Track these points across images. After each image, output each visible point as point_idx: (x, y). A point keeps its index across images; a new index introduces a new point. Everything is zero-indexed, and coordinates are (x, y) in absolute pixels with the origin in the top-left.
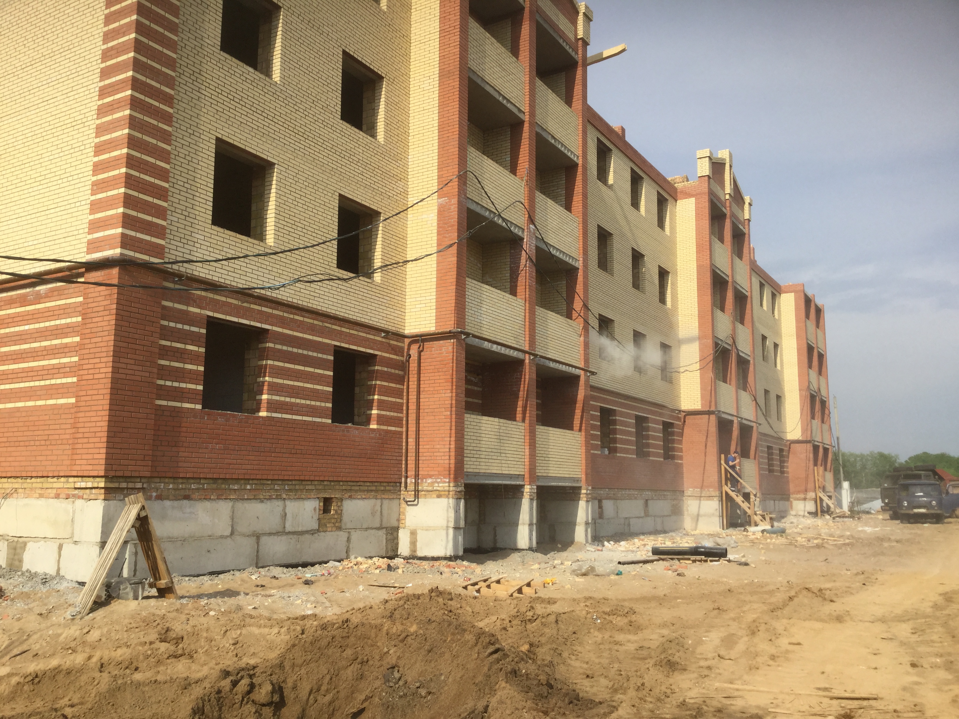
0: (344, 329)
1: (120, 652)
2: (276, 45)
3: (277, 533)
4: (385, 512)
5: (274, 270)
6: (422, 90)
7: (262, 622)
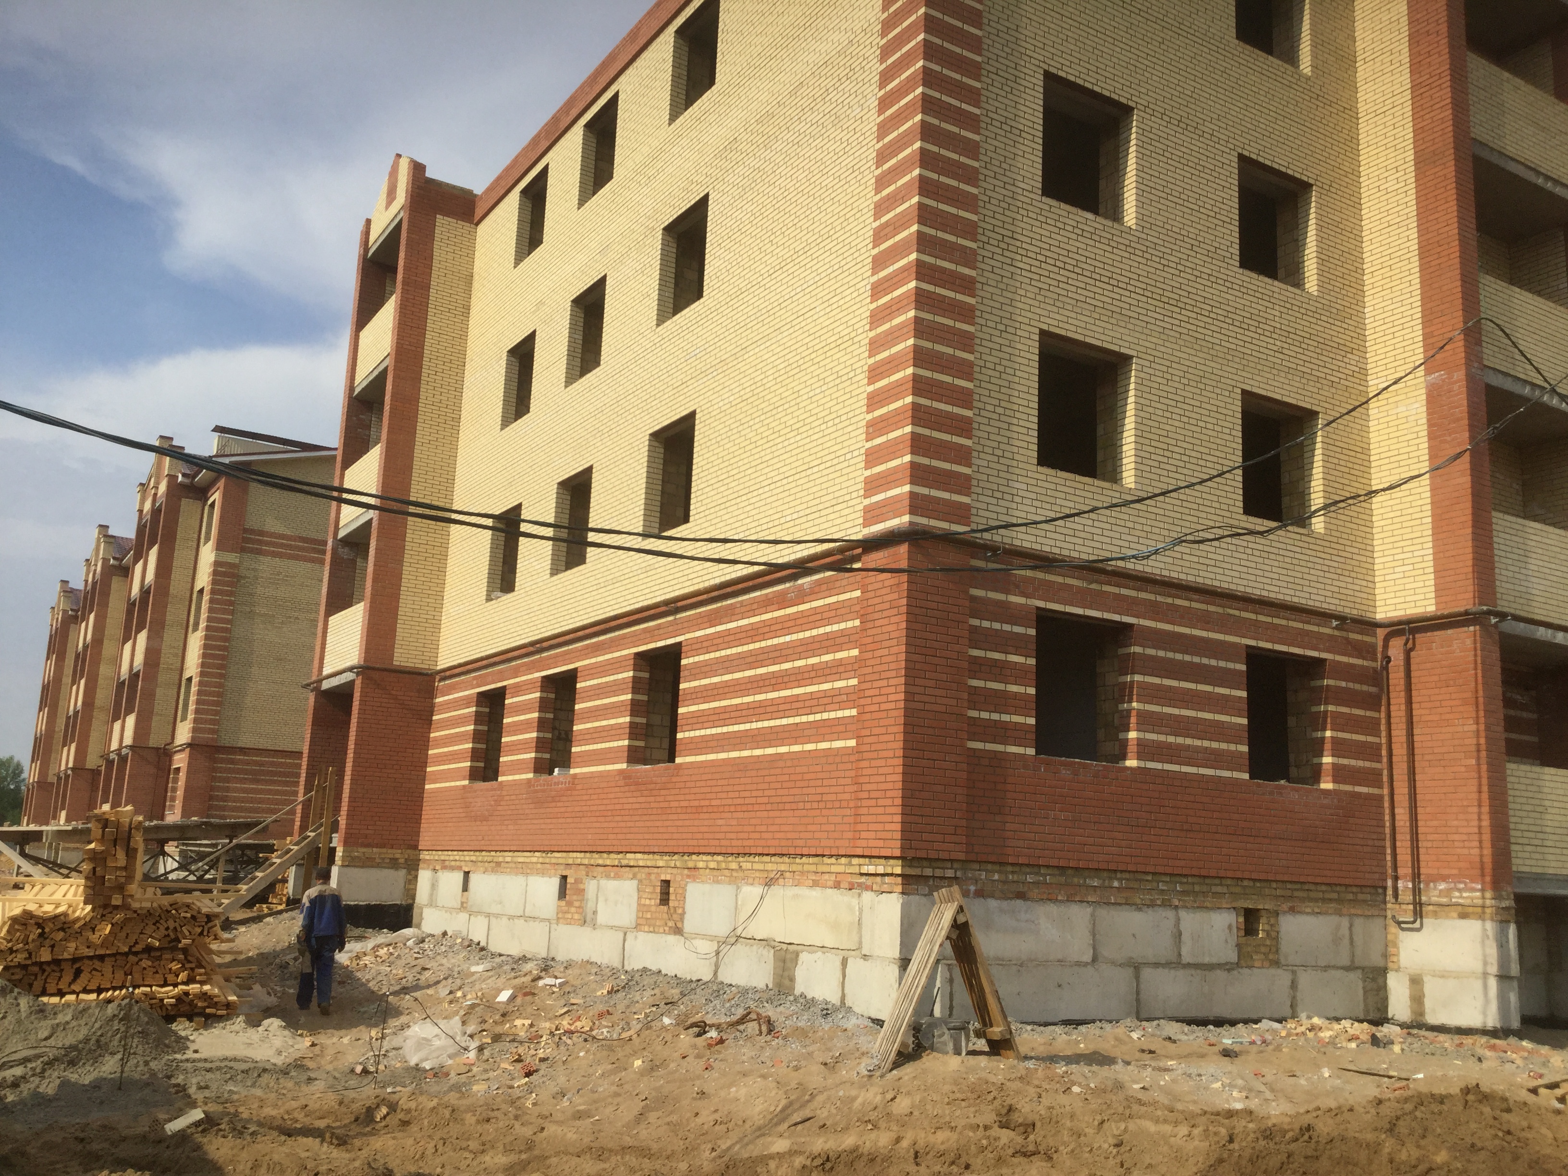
0: (1261, 618)
1: (941, 1136)
2: (1128, 169)
3: (1167, 965)
4: (1358, 940)
5: (1137, 526)
6: (1384, 192)
7: (1159, 1113)
